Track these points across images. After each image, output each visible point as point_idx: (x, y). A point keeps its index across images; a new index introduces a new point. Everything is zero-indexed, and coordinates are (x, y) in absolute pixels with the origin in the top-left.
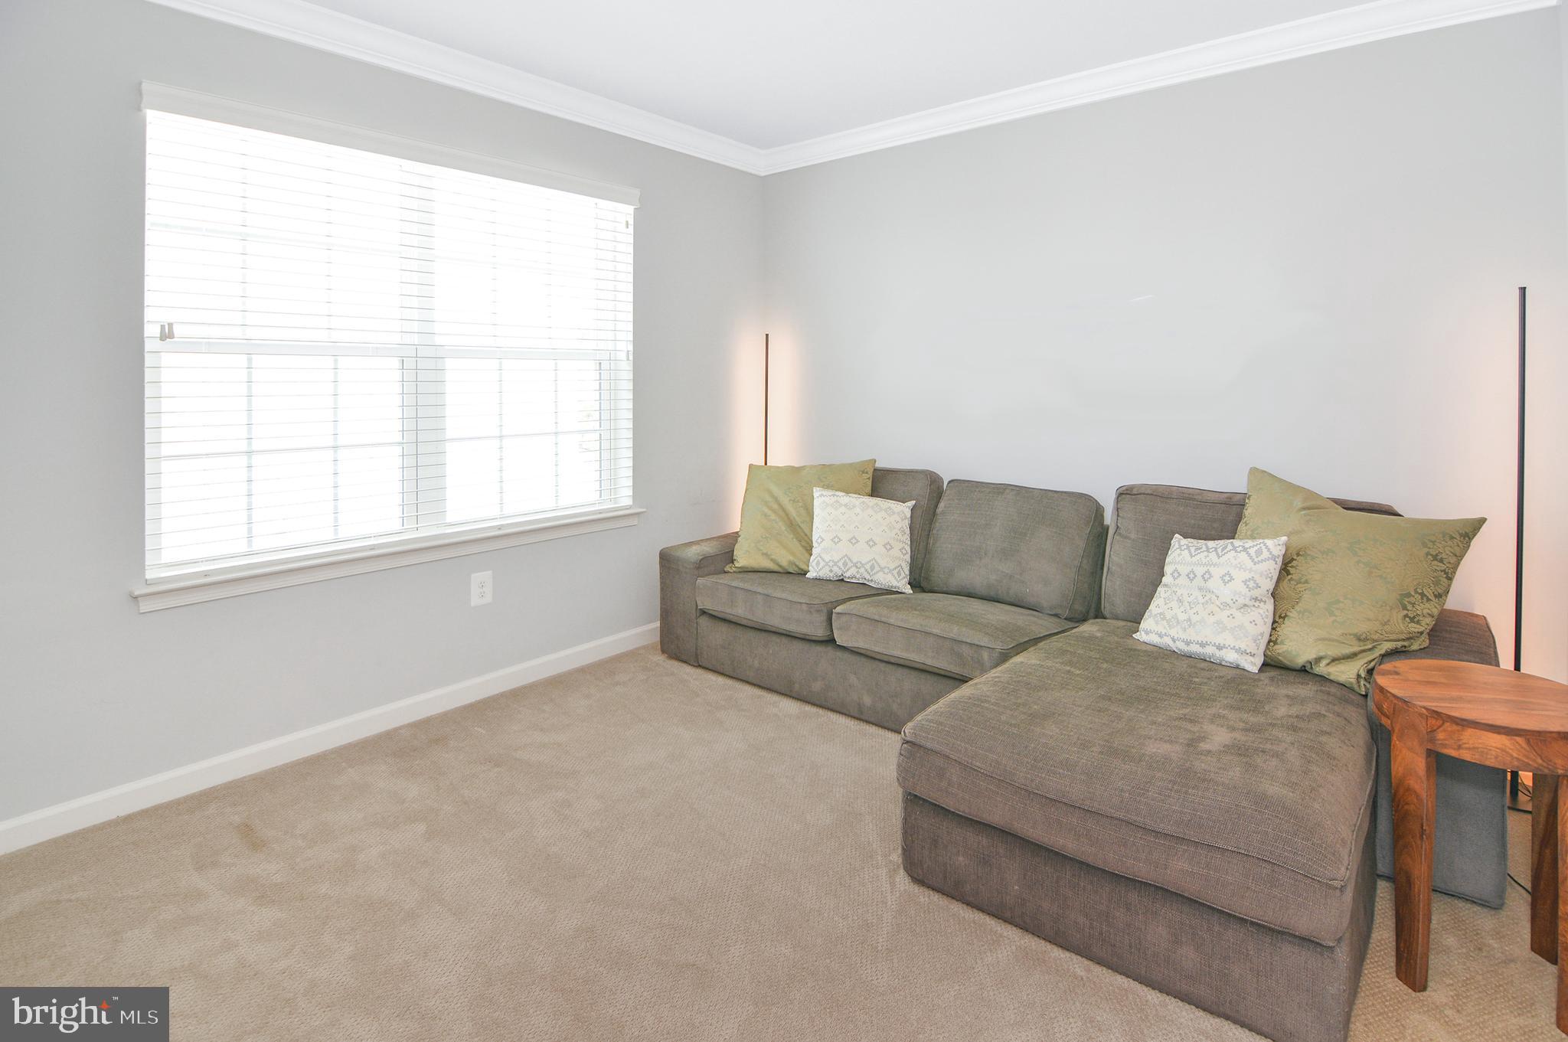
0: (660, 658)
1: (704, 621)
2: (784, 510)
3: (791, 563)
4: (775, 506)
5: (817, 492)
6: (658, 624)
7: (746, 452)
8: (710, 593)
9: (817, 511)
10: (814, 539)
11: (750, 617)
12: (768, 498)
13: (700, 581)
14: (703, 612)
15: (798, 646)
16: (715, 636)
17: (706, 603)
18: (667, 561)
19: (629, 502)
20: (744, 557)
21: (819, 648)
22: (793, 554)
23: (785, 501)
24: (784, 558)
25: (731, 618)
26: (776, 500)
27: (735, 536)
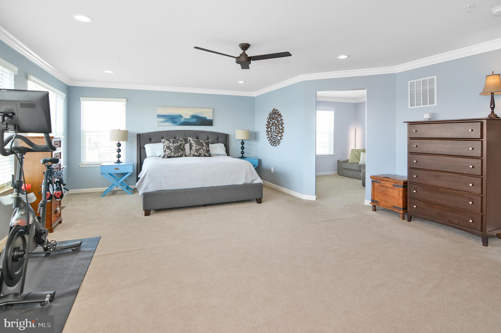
0: (337, 175)
1: (344, 169)
2: (356, 155)
3: (357, 162)
4: (355, 155)
5: (361, 153)
6: (337, 172)
7: (352, 147)
8: (345, 166)
9: (361, 155)
10: (360, 159)
11: (350, 168)
12: (354, 154)
13: (343, 164)
14: (344, 168)
15: (356, 172)
16: (345, 171)
17: (344, 167)
18: (339, 162)
19: (333, 153)
20: (349, 162)
21: (359, 172)
22: (357, 161)
23: (356, 154)
24: (356, 162)
25: (347, 169)
26: (355, 154)
27: (349, 159)
